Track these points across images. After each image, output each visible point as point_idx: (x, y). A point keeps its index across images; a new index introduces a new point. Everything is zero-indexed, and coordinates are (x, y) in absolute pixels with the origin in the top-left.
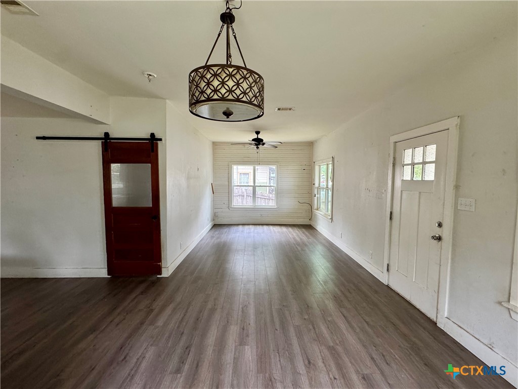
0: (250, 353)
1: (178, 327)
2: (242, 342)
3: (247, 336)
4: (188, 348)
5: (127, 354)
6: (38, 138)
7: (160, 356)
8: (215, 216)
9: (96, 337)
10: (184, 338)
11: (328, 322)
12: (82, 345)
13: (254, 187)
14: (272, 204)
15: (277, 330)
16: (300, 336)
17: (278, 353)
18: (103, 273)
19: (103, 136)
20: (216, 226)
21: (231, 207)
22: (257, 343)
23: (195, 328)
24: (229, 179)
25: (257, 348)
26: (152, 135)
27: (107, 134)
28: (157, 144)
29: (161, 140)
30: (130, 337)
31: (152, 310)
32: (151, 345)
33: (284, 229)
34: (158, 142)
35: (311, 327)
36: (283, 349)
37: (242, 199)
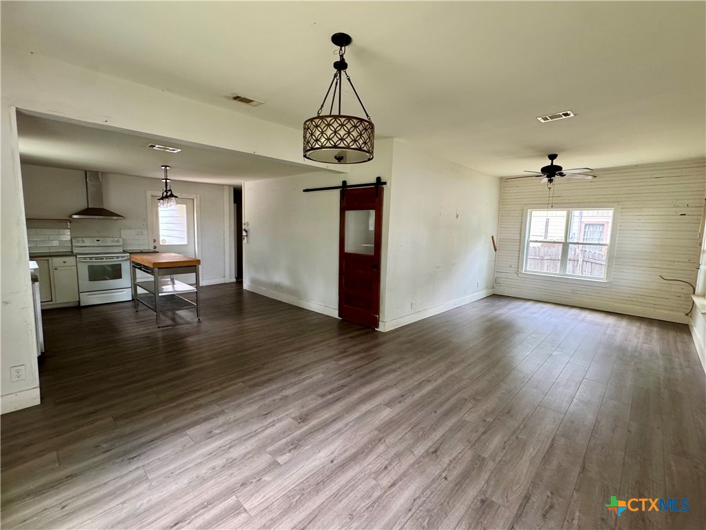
0: (386, 414)
1: (351, 371)
2: (389, 404)
3: (400, 402)
4: (343, 386)
5: (304, 371)
6: (304, 191)
7: (320, 382)
8: (495, 282)
9: (297, 354)
10: (348, 379)
11: (514, 438)
12: (286, 355)
13: (566, 245)
14: (599, 274)
15: (435, 412)
16: (454, 430)
17: (412, 428)
18: (335, 314)
19: (341, 184)
20: (495, 297)
21: (521, 273)
22: (402, 411)
23: (362, 377)
24: (521, 231)
25: (399, 414)
26: (379, 179)
27: (344, 182)
28: (383, 188)
29: (385, 183)
30: (315, 362)
31: (346, 352)
32: (323, 373)
33: (611, 320)
34: (384, 186)
35: (482, 430)
36: (422, 428)
37: (573, 266)
